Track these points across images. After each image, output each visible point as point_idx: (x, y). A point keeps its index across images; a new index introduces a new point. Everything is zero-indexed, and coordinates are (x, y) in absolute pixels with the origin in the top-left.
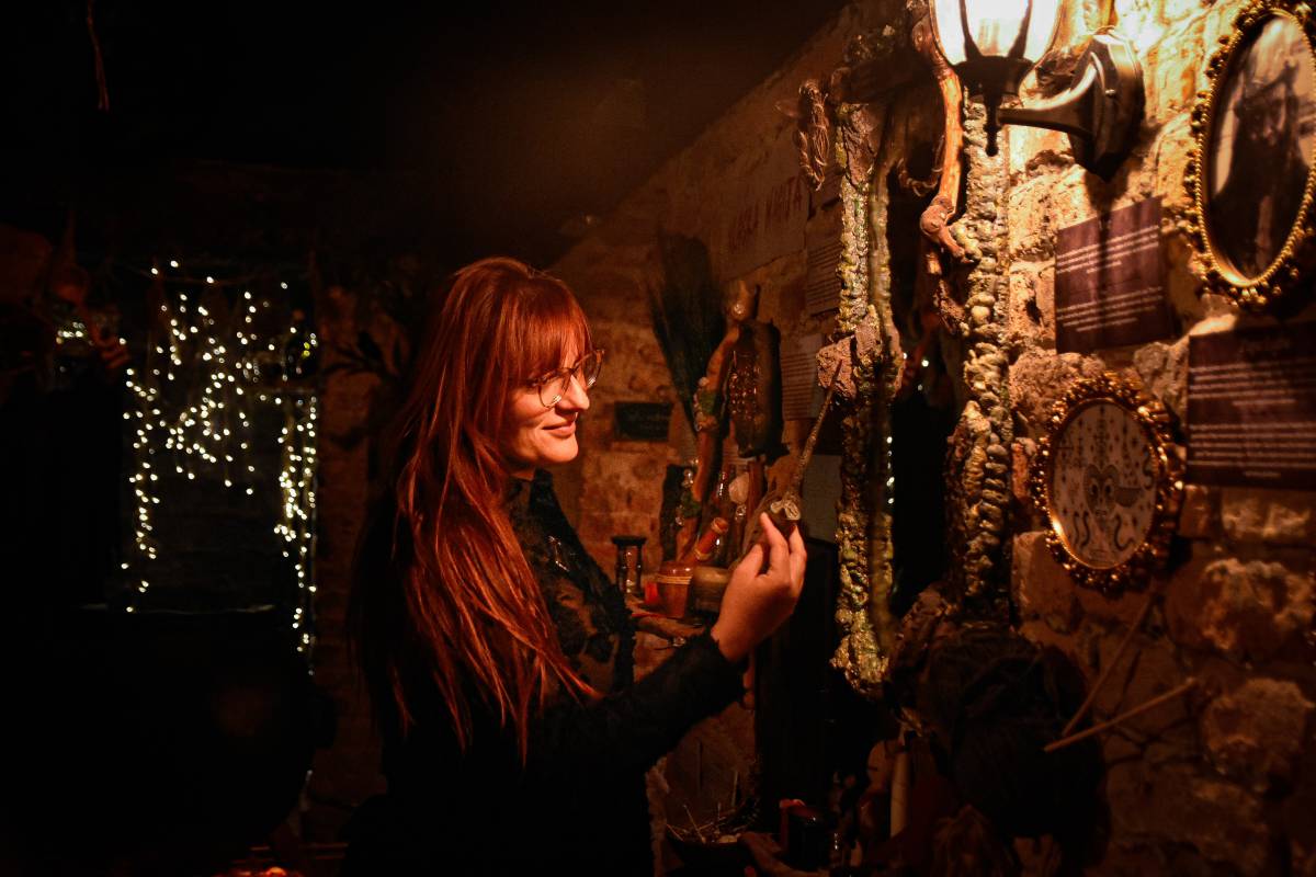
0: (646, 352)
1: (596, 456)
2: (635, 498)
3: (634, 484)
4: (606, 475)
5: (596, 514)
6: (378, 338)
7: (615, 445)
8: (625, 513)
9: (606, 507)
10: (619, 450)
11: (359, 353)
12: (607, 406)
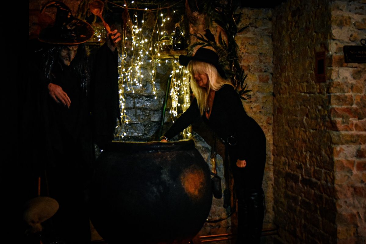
0: (357, 24)
1: (337, 70)
2: (354, 87)
3: (354, 82)
4: (341, 77)
5: (338, 94)
6: (213, 33)
7: (345, 64)
8: (351, 93)
9: (343, 90)
10: (347, 66)
11: (205, 38)
12: (340, 48)
